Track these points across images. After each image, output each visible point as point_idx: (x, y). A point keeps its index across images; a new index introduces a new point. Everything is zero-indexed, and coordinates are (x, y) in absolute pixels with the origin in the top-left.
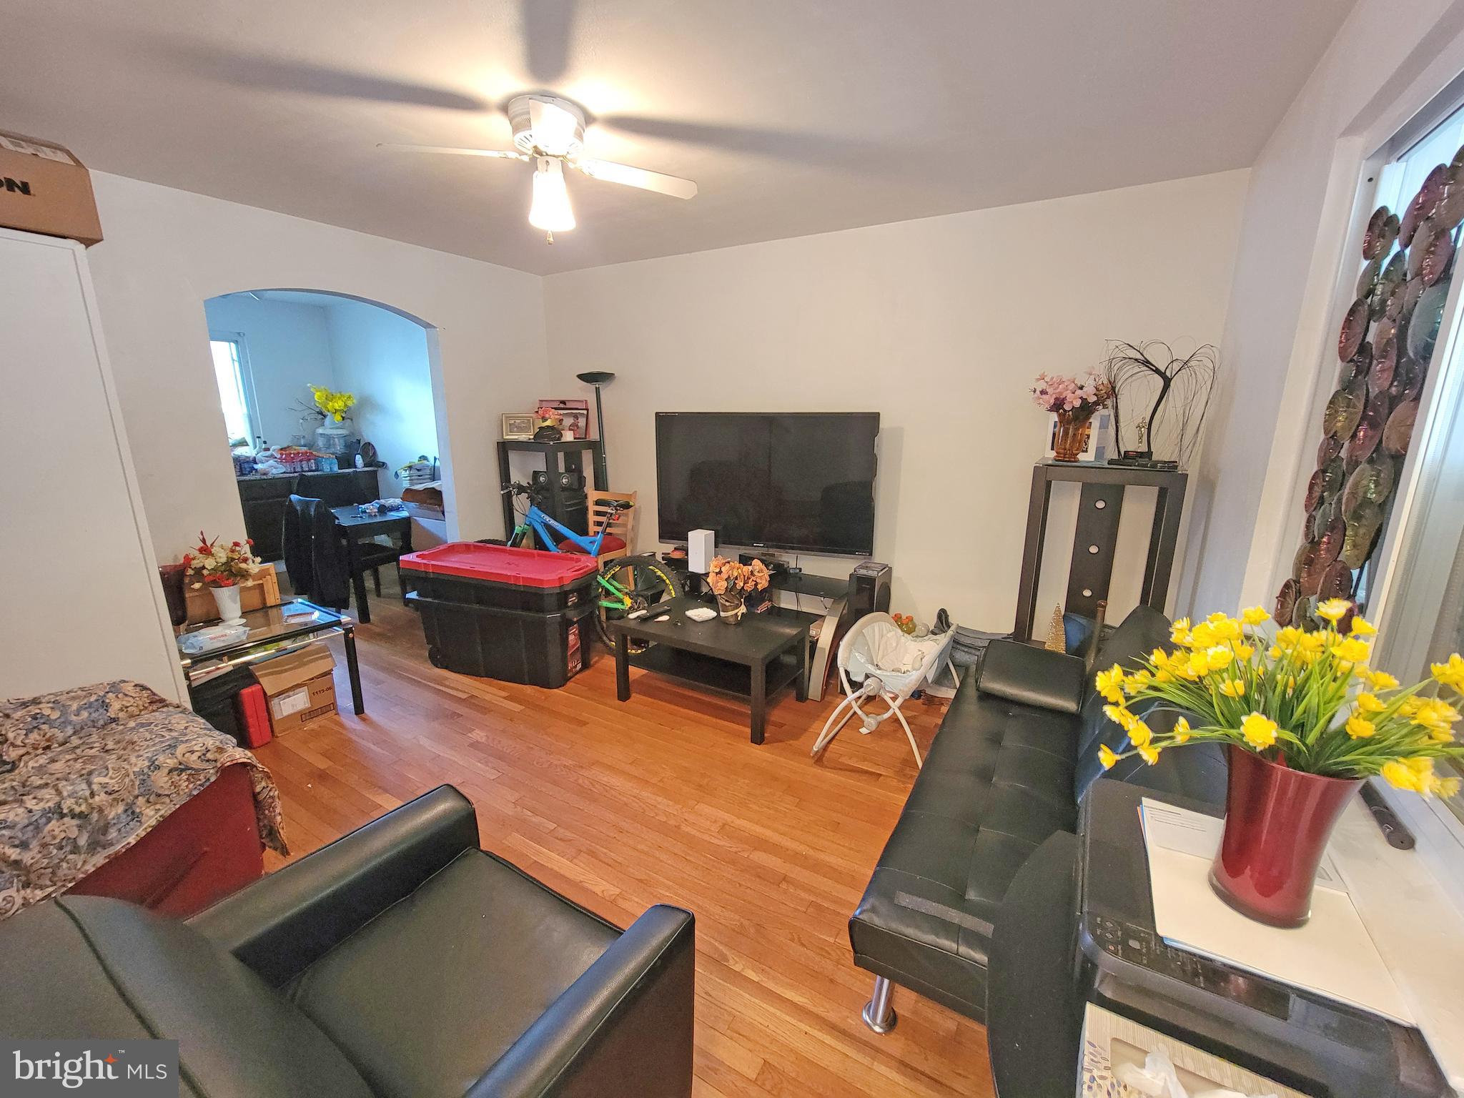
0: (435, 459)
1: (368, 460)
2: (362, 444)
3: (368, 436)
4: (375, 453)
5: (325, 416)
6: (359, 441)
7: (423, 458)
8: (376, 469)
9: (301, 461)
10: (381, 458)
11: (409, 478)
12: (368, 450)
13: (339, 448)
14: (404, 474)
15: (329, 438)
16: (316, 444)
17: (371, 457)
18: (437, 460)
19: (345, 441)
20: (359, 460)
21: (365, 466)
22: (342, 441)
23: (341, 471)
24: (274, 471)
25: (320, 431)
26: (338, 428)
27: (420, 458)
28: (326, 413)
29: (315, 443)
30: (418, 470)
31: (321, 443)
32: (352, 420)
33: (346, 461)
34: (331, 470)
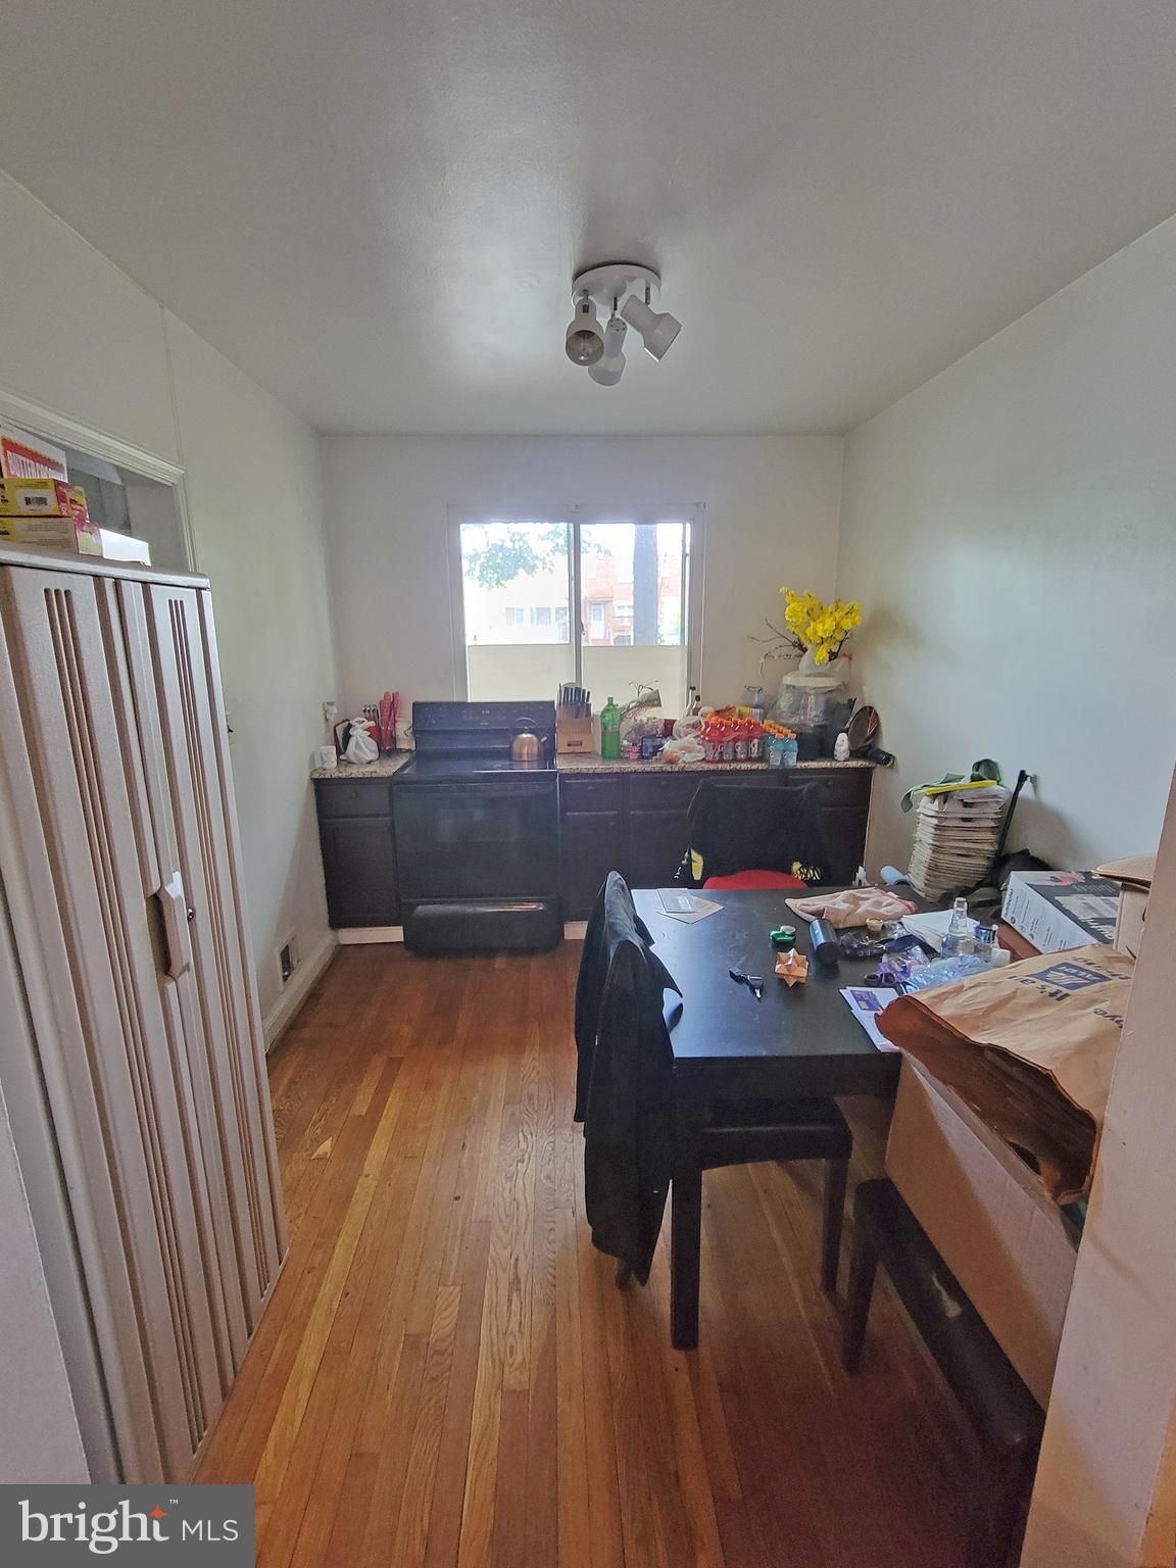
0: (1023, 777)
1: (861, 744)
2: (857, 708)
3: (872, 694)
4: (876, 732)
5: (804, 650)
6: (851, 703)
7: (986, 769)
8: (872, 765)
9: (735, 740)
10: (887, 744)
11: (935, 821)
12: (865, 724)
13: (813, 716)
14: (927, 808)
15: (799, 693)
16: (778, 705)
17: (868, 739)
18: (1027, 784)
19: (827, 702)
20: (842, 743)
21: (854, 754)
22: (822, 700)
23: (803, 765)
24: (687, 757)
25: (788, 680)
26: (819, 675)
27: (978, 766)
28: (806, 644)
29: (776, 702)
30: (966, 805)
31: (784, 702)
32: (850, 658)
33: (816, 744)
34: (782, 763)
